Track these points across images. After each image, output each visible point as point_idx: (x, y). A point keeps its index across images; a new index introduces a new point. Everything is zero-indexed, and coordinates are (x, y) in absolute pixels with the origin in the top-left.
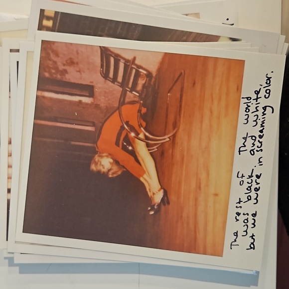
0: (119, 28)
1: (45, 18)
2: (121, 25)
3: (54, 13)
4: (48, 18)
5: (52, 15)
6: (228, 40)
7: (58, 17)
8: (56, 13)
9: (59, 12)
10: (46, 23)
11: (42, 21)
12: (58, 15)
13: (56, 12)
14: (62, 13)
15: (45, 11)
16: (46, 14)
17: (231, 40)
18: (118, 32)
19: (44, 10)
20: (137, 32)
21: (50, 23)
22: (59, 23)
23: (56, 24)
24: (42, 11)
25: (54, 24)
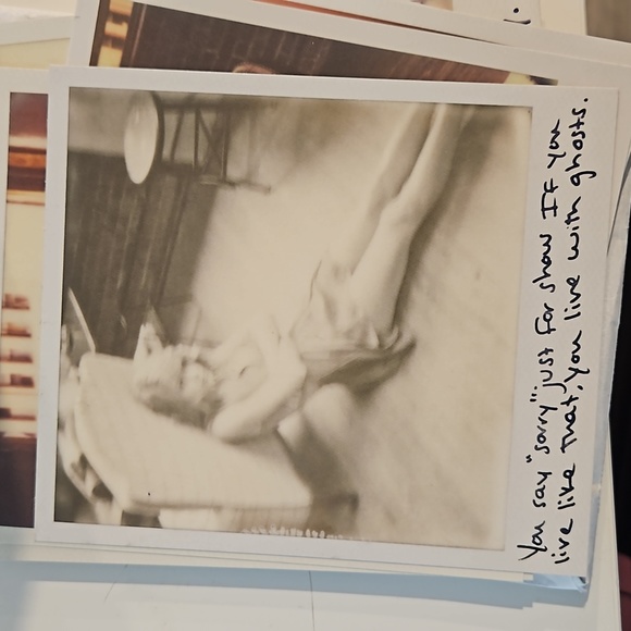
0: (280, 47)
1: (111, 18)
2: (283, 38)
3: (131, 6)
4: (118, 18)
5: (128, 10)
6: (528, 80)
7: (140, 16)
8: (137, 6)
9: (142, 5)
10: (112, 28)
11: (104, 25)
12: (141, 11)
13: (136, 4)
14: (150, 7)
16: (113, 7)
17: (533, 82)
18: (277, 55)
20: (319, 56)
21: (120, 30)
22: (143, 31)
23: (136, 32)
25: (132, 31)
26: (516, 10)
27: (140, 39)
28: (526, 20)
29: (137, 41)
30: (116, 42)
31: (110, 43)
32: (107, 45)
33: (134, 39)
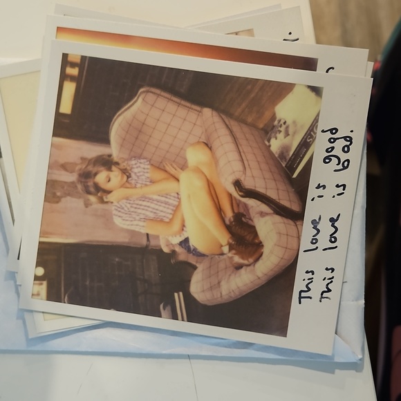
0: (165, 76)
1: (69, 65)
2: (166, 72)
3: (80, 57)
4: (73, 65)
5: (78, 60)
6: (306, 88)
7: (85, 63)
8: (83, 58)
9: (86, 57)
10: (70, 71)
11: (65, 69)
12: (85, 60)
13: (82, 56)
14: (91, 58)
15: (69, 56)
16: (70, 59)
17: (309, 89)
18: (163, 81)
19: (67, 54)
21: (74, 72)
22: (87, 70)
23: (83, 72)
24: (65, 56)
25: (81, 72)
26: (290, 33)
27: (86, 76)
28: (296, 38)
29: (84, 78)
30: (72, 78)
31: (69, 79)
32: (67, 80)
33: (82, 76)
